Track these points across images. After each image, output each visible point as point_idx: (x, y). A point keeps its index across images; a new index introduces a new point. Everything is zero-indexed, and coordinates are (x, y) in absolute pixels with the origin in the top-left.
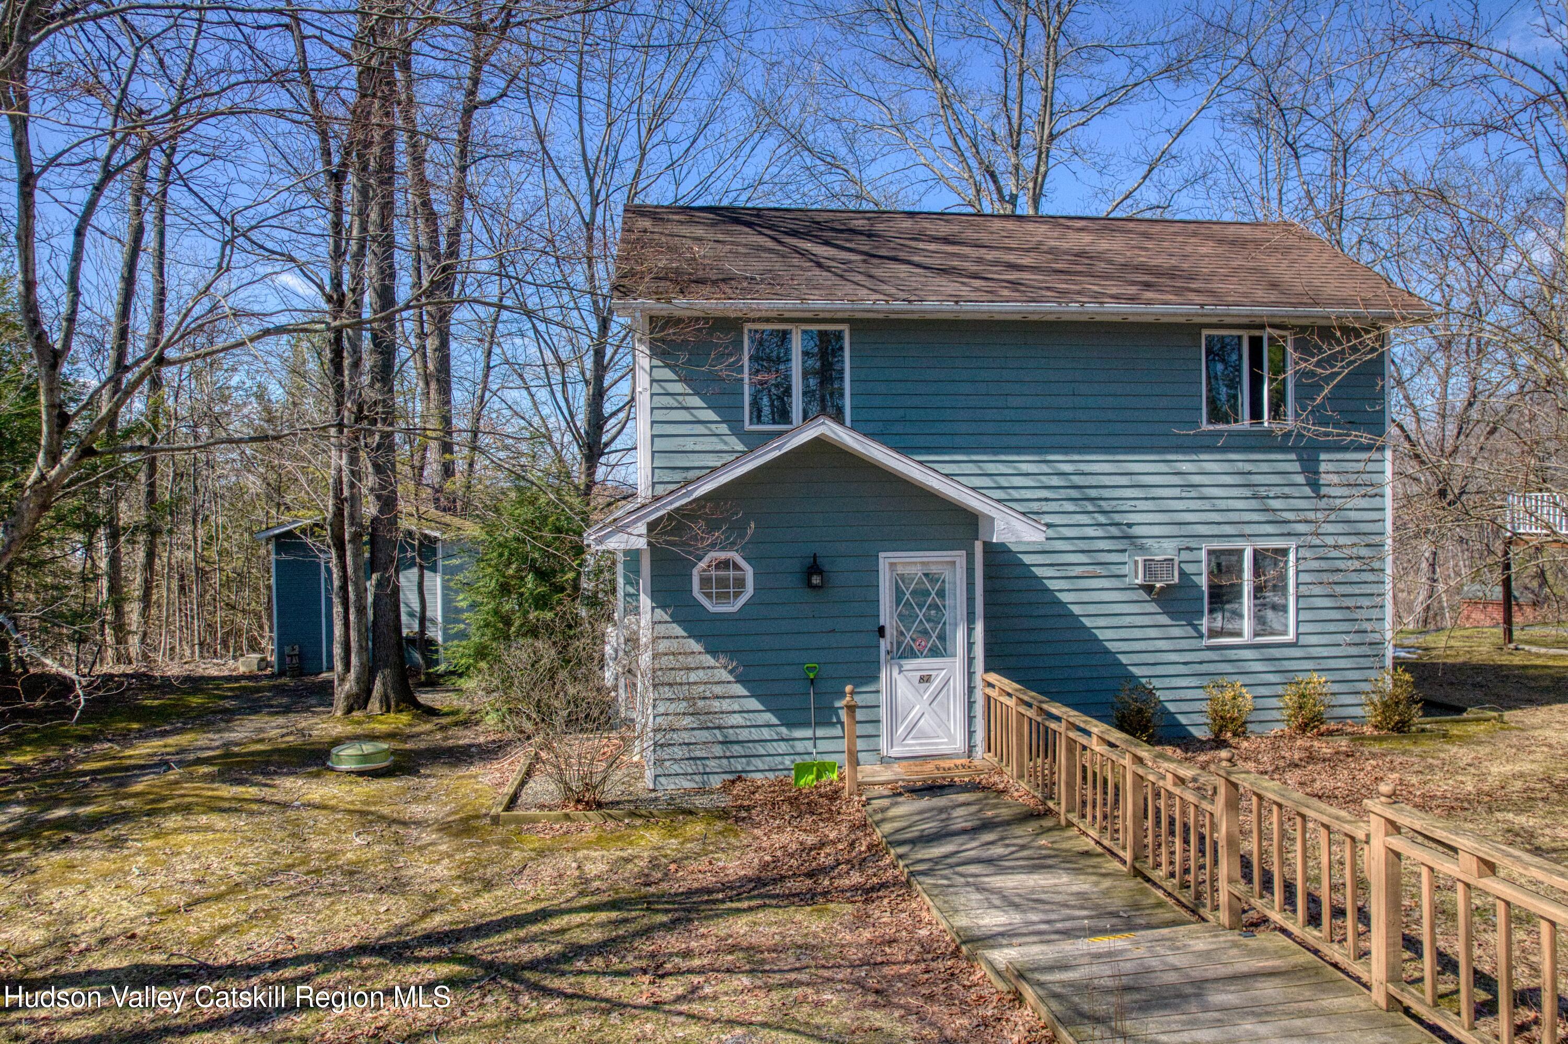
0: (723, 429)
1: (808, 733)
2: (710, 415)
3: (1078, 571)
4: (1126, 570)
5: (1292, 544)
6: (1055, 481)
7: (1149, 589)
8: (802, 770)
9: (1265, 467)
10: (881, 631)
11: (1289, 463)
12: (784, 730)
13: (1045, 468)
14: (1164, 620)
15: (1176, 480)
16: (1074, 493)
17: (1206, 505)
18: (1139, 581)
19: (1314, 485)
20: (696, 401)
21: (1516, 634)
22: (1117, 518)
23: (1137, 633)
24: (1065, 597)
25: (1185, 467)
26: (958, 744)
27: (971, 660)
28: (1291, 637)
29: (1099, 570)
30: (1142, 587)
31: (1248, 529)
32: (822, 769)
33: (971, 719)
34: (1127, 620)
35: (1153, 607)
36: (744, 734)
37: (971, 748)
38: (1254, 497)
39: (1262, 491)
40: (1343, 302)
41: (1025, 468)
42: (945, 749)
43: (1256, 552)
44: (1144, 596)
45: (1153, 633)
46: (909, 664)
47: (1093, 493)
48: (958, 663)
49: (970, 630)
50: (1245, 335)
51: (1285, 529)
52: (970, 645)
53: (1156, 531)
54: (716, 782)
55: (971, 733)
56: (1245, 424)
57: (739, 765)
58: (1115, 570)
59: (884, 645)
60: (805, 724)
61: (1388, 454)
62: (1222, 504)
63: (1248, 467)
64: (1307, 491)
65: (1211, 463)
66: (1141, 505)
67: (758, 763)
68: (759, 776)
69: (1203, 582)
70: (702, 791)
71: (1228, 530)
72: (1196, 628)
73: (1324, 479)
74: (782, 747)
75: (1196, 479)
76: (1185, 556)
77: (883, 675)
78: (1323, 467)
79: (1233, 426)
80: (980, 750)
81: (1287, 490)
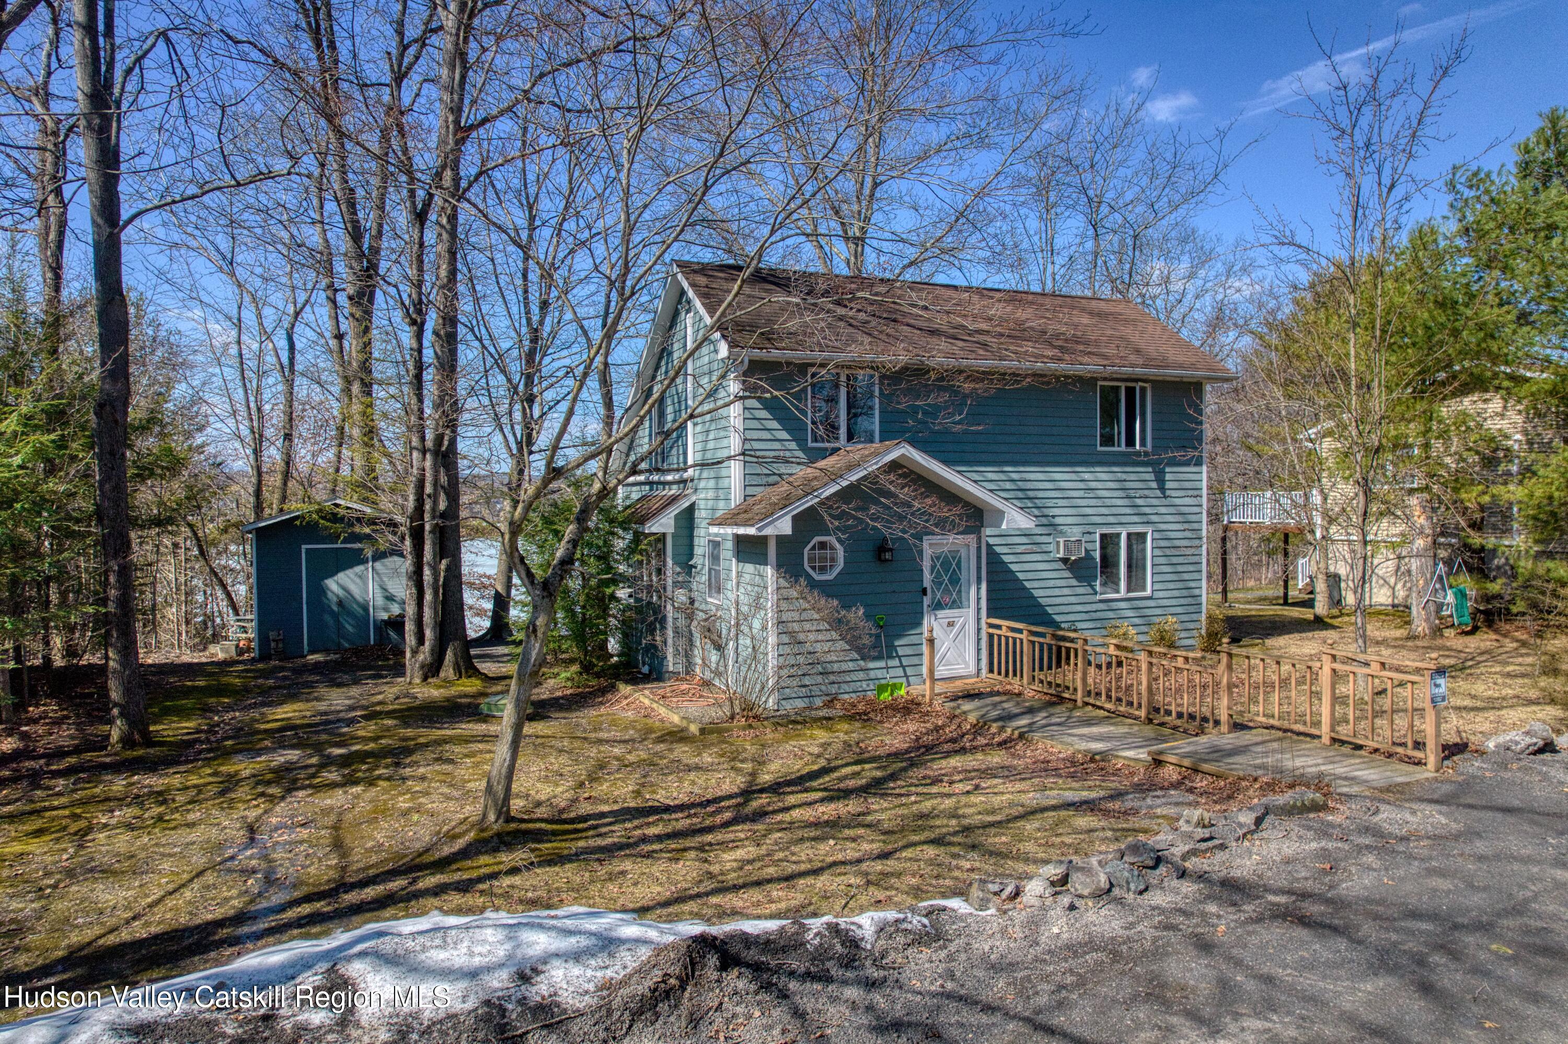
0: (793, 445)
1: (882, 664)
2: (785, 435)
3: (1021, 549)
4: (1051, 547)
5: (1149, 530)
6: (1008, 485)
7: (1065, 561)
8: (881, 689)
9: (1133, 477)
10: (924, 591)
11: (1147, 474)
12: (862, 663)
13: (1002, 476)
14: (1074, 582)
15: (1081, 485)
16: (1020, 494)
17: (1099, 502)
18: (1061, 555)
19: (1162, 488)
20: (775, 424)
21: (1230, 595)
22: (1046, 511)
23: (1057, 592)
24: (1014, 567)
25: (1087, 476)
26: (972, 669)
27: (979, 609)
28: (1148, 592)
29: (1035, 548)
30: (1061, 559)
31: (1124, 519)
32: (895, 687)
33: (979, 650)
34: (1051, 583)
35: (1067, 574)
36: (836, 667)
37: (979, 670)
38: (1128, 497)
39: (1132, 493)
40: (1181, 367)
41: (991, 476)
42: (962, 672)
43: (1129, 535)
44: (1061, 565)
45: (1066, 591)
46: (941, 613)
47: (1031, 494)
48: (971, 612)
49: (979, 589)
50: (1123, 385)
51: (1145, 519)
52: (979, 599)
53: (1069, 520)
54: (818, 702)
55: (979, 660)
56: (1123, 448)
57: (833, 689)
58: (1045, 548)
59: (926, 601)
60: (879, 658)
61: (1204, 468)
62: (1108, 502)
63: (1124, 476)
64: (1158, 493)
65: (1102, 473)
66: (1061, 503)
67: (845, 687)
68: (846, 696)
69: (1097, 555)
70: (810, 708)
71: (1112, 519)
72: (1092, 587)
73: (1168, 485)
74: (861, 675)
75: (1093, 485)
76: (1087, 537)
77: (925, 622)
78: (1168, 477)
79: (1116, 449)
80: (984, 672)
81: (1146, 492)
